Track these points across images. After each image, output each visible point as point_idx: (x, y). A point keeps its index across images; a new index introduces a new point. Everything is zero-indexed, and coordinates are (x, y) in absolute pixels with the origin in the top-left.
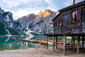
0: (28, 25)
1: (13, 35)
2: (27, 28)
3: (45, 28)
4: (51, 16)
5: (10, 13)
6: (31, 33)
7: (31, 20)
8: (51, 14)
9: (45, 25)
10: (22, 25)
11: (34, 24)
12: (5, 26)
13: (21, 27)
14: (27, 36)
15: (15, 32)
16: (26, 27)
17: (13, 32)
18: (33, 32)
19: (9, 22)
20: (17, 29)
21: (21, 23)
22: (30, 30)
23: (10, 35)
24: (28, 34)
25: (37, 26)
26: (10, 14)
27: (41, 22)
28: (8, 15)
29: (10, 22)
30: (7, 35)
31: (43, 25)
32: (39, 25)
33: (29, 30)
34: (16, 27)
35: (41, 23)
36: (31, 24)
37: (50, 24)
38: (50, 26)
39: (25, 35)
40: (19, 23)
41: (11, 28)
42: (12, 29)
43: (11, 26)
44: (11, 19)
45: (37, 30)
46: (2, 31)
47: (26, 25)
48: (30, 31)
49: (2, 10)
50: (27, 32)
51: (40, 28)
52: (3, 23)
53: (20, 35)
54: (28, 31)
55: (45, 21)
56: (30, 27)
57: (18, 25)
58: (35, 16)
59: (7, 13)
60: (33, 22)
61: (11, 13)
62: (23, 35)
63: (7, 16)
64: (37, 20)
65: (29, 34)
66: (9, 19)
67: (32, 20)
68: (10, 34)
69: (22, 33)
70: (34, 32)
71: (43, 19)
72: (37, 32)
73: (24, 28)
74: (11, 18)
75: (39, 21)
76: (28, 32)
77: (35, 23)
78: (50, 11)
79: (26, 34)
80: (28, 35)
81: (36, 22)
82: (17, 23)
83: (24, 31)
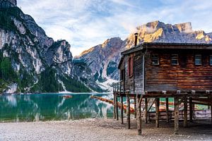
0: (106, 67)
1: (73, 91)
2: (104, 74)
4: (164, 37)
5: (65, 43)
7: (111, 53)
8: (165, 31)
10: (91, 67)
12: (56, 71)
13: (89, 71)
14: (104, 93)
15: (76, 86)
16: (101, 72)
17: (72, 84)
19: (63, 63)
20: (81, 78)
21: (88, 63)
23: (66, 92)
24: (106, 89)
26: (65, 45)
28: (60, 48)
29: (66, 62)
30: (60, 93)
33: (107, 78)
34: (78, 74)
36: (113, 63)
39: (99, 90)
40: (85, 64)
41: (67, 77)
42: (69, 78)
43: (69, 71)
44: (67, 55)
46: (51, 83)
47: (101, 66)
48: (111, 81)
49: (49, 38)
50: (103, 84)
52: (52, 65)
53: (89, 91)
54: (105, 80)
56: (111, 71)
57: (83, 68)
58: (122, 42)
59: (59, 43)
60: (118, 58)
61: (67, 43)
62: (95, 90)
63: (60, 50)
65: (108, 87)
66: (63, 56)
67: (115, 54)
68: (67, 90)
69: (91, 87)
73: (97, 74)
74: (66, 53)
76: (106, 82)
78: (160, 25)
79: (102, 87)
80: (106, 91)
82: (80, 64)
83: (97, 81)
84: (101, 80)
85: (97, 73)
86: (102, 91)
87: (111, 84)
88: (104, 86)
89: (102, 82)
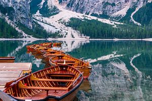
6: (74, 24)
18: (80, 16)
22: (69, 6)
24: (54, 31)
33: (60, 7)
39: (39, 32)
45: (106, 4)
48: (67, 14)
54: (55, 11)
65: (59, 27)
69: (22, 26)
70: (90, 17)
72: (104, 16)
76: (57, 17)
79: (47, 28)
80: (54, 35)
83: (38, 13)
84: (47, 12)
86: (46, 35)
87: (67, 20)
88: (51, 24)
89: (48, 16)
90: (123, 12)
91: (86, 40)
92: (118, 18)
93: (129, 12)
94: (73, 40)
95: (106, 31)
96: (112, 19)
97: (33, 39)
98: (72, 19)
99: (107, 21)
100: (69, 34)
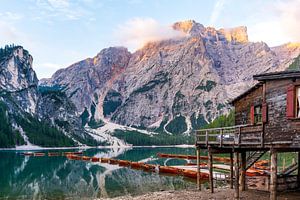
0: (101, 101)
1: (43, 145)
2: (99, 114)
3: (177, 107)
4: (203, 50)
5: (21, 51)
6: (118, 134)
7: (110, 75)
9: (179, 95)
10: (74, 100)
11: (126, 95)
12: (6, 108)
13: (71, 108)
14: (100, 147)
15: (48, 134)
16: (93, 110)
17: (39, 131)
18: (122, 127)
19: (19, 92)
20: (56, 121)
21: (68, 93)
22: (113, 119)
23: (29, 147)
24: (103, 140)
25: (142, 101)
26: (21, 56)
27: (157, 82)
28: (12, 63)
29: (24, 90)
30: (18, 148)
31: (165, 97)
32: (151, 97)
33: (105, 121)
34: (51, 113)
35: (158, 87)
36: (115, 94)
37: (199, 91)
38: (200, 100)
39: (90, 141)
40: (63, 95)
41: (30, 118)
42: (34, 119)
43: (32, 108)
44: (28, 77)
45: (143, 118)
47: (93, 99)
48: (111, 126)
50: (100, 131)
51: (155, 111)
54: (101, 124)
55: (176, 79)
56: (111, 108)
57: (58, 102)
58: (130, 56)
59: (9, 52)
60: (122, 84)
61: (25, 52)
62: (83, 142)
63: (11, 67)
64: (139, 75)
65: (106, 137)
66: (20, 77)
67: (118, 77)
68: (31, 142)
69: (77, 137)
70: (131, 129)
71: (166, 69)
72: (144, 128)
73: (86, 114)
74: (25, 72)
75: (147, 78)
76: (103, 129)
77: (131, 90)
79: (96, 137)
80: (103, 144)
81: (138, 86)
82: (54, 95)
83: (86, 126)
84: (95, 124)
85: (86, 111)
86: (96, 143)
87: (112, 131)
88: (99, 134)
89: (96, 128)
90: (157, 124)
91: (129, 147)
92: (153, 129)
93: (162, 124)
94: (119, 147)
95: (145, 140)
96: (148, 130)
97: (86, 147)
98: (116, 130)
99: (145, 132)
100: (116, 142)
